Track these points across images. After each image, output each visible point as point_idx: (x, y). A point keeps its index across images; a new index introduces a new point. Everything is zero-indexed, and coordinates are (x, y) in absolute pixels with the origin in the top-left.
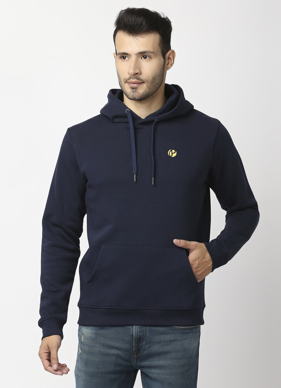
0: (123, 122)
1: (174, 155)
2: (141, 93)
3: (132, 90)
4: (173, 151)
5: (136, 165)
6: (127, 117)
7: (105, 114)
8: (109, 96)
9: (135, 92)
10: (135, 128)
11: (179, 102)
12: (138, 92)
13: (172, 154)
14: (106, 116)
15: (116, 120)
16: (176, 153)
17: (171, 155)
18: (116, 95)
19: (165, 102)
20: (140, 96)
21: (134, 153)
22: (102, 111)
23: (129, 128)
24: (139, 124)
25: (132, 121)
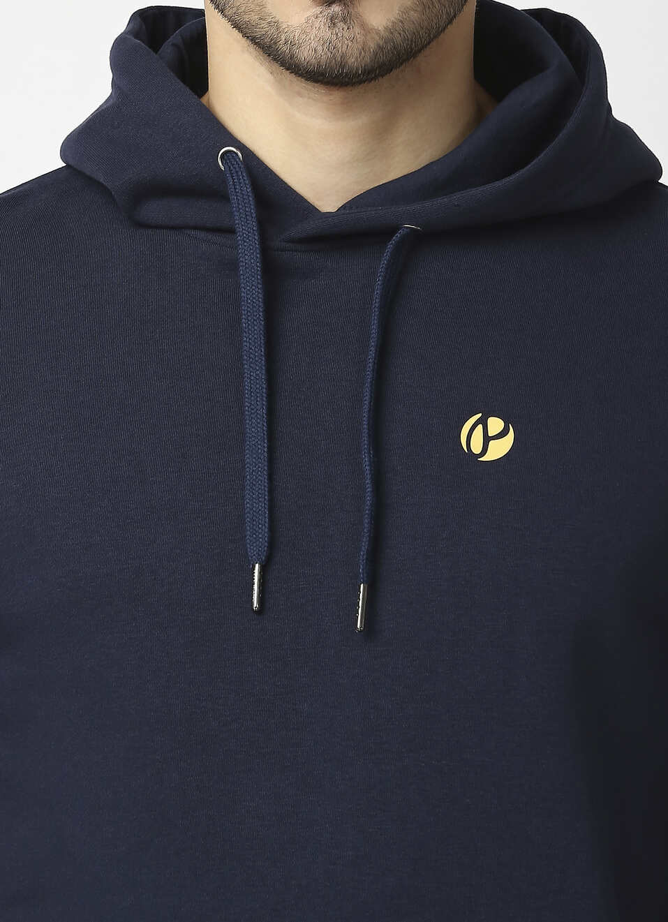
0: (195, 228)
1: (499, 449)
2: (378, 33)
3: (318, 9)
4: (495, 425)
5: (262, 506)
6: (224, 197)
7: (89, 169)
8: (122, 54)
9: (344, 20)
10: (272, 272)
11: (570, 125)
12: (363, 26)
13: (487, 439)
14: (91, 182)
15: (154, 210)
16: (510, 439)
17: (477, 447)
18: (167, 49)
19: (479, 116)
20: (372, 45)
21: (255, 427)
22: (75, 144)
23: (232, 266)
24: (301, 241)
25: (253, 224)
